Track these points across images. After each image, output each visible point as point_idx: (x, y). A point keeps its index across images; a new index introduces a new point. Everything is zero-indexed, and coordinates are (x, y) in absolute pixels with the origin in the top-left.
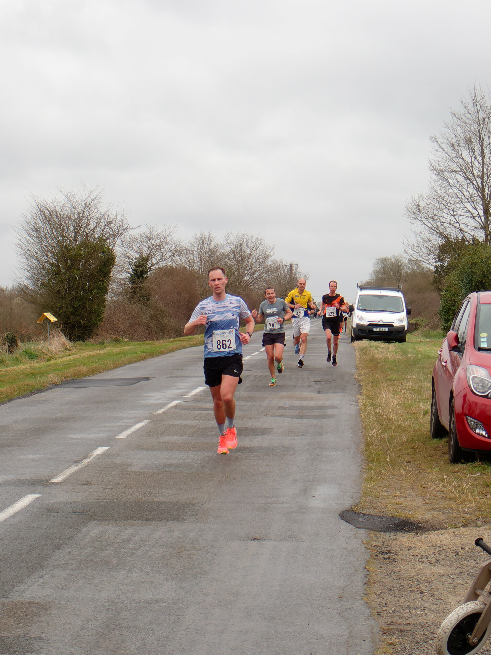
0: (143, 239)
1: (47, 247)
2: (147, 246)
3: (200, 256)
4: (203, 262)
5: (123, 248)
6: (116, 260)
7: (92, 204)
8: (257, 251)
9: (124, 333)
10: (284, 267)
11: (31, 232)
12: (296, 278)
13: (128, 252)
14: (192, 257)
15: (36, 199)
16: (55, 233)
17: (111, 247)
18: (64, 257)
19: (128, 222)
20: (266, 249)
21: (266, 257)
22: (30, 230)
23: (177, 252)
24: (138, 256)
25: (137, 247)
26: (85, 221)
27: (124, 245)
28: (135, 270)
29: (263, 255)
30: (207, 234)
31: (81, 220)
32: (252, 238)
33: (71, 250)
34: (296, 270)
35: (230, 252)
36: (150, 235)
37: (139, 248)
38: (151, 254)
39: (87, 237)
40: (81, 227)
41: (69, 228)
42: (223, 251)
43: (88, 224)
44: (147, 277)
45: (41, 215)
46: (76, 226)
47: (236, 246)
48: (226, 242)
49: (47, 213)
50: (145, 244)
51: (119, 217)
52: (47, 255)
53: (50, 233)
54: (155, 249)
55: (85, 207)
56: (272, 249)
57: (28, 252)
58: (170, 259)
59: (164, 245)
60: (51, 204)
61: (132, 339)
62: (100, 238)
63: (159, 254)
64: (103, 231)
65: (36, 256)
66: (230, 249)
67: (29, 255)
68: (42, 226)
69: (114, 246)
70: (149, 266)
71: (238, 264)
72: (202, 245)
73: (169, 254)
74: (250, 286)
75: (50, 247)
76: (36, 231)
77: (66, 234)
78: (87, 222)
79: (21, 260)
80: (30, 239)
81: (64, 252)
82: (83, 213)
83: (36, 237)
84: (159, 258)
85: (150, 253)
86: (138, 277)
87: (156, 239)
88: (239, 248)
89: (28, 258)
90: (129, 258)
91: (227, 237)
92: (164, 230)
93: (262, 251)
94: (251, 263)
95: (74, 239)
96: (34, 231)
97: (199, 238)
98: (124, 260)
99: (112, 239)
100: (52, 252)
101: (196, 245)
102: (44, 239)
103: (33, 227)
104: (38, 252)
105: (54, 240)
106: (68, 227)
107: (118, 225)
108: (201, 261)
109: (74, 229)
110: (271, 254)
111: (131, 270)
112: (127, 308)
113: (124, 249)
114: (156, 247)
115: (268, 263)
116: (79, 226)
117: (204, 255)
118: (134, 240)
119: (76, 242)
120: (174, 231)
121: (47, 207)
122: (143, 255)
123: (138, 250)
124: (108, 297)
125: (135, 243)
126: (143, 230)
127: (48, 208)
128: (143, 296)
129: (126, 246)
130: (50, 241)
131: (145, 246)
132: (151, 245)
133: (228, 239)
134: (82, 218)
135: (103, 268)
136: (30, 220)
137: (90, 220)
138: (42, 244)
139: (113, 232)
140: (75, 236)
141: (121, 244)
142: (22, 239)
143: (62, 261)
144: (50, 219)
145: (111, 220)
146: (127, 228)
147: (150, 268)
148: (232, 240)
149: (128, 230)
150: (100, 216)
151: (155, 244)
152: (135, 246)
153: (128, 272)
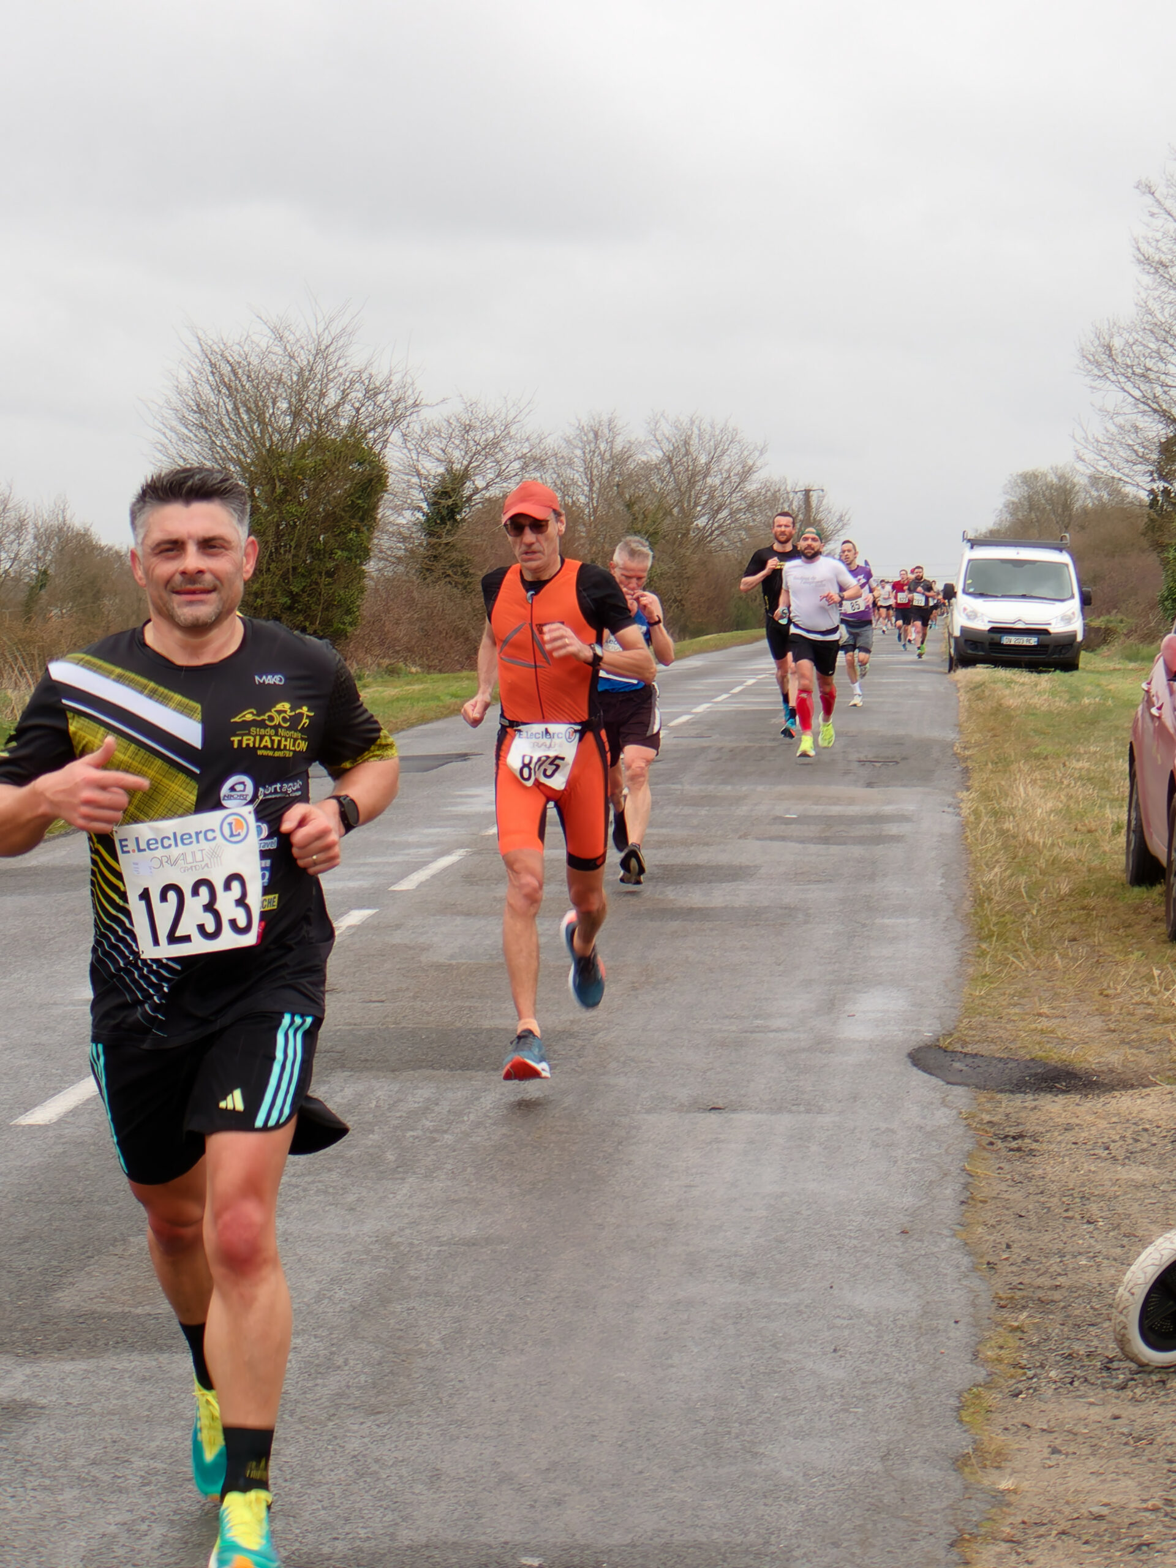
0: (453, 429)
1: (225, 450)
2: (462, 446)
3: (588, 469)
4: (597, 485)
5: (405, 451)
6: (390, 481)
7: (331, 349)
8: (725, 457)
9: (410, 652)
10: (791, 496)
11: (187, 414)
12: (820, 521)
13: (418, 461)
14: (569, 473)
15: (200, 334)
16: (245, 417)
17: (377, 449)
18: (266, 474)
19: (417, 391)
20: (746, 453)
21: (746, 473)
22: (185, 410)
23: (534, 461)
24: (441, 470)
25: (440, 449)
26: (315, 388)
27: (409, 444)
28: (435, 503)
29: (739, 467)
30: (605, 418)
31: (305, 387)
32: (713, 427)
33: (283, 456)
34: (820, 502)
35: (661, 462)
36: (470, 420)
37: (444, 451)
38: (472, 465)
39: (320, 426)
40: (306, 401)
41: (278, 404)
42: (644, 458)
43: (322, 395)
44: (463, 520)
45: (213, 373)
46: (293, 399)
47: (676, 445)
48: (652, 437)
49: (226, 369)
50: (457, 442)
51: (396, 379)
53: (233, 418)
54: (483, 453)
55: (317, 354)
56: (761, 454)
58: (518, 478)
59: (502, 444)
60: (236, 348)
61: (429, 668)
62: (353, 428)
63: (491, 464)
64: (357, 410)
66: (660, 454)
68: (213, 399)
69: (384, 447)
70: (467, 493)
71: (679, 489)
72: (593, 445)
73: (516, 465)
74: (710, 542)
75: (232, 448)
76: (200, 411)
77: (270, 420)
78: (321, 390)
80: (186, 431)
81: (265, 462)
82: (312, 369)
83: (201, 426)
84: (492, 476)
85: (470, 462)
86: (443, 520)
87: (484, 431)
88: (683, 451)
90: (419, 475)
91: (652, 426)
92: (504, 410)
93: (736, 457)
94: (711, 487)
95: (290, 431)
96: (195, 412)
97: (587, 427)
98: (409, 481)
99: (379, 430)
100: (238, 462)
101: (580, 445)
102: (219, 431)
103: (192, 403)
105: (243, 433)
106: (274, 403)
107: (394, 397)
108: (592, 482)
109: (289, 408)
110: (758, 464)
111: (424, 505)
112: (416, 594)
113: (408, 455)
114: (483, 449)
115: (752, 486)
116: (300, 400)
117: (597, 466)
118: (432, 432)
119: (295, 437)
120: (527, 410)
121: (227, 354)
122: (454, 468)
123: (442, 456)
124: (371, 567)
125: (435, 439)
126: (455, 408)
127: (230, 358)
128: (453, 566)
129: (412, 447)
130: (233, 436)
131: (457, 447)
132: (471, 443)
133: (656, 430)
134: (308, 380)
135: (359, 498)
136: (186, 385)
137: (327, 385)
138: (213, 442)
139: (381, 413)
140: (292, 424)
141: (400, 442)
142: (167, 431)
143: (261, 484)
144: (233, 384)
145: (378, 384)
146: (415, 405)
147: (469, 499)
148: (665, 432)
149: (417, 409)
150: (351, 376)
151: (482, 443)
152: (435, 446)
153: (419, 509)
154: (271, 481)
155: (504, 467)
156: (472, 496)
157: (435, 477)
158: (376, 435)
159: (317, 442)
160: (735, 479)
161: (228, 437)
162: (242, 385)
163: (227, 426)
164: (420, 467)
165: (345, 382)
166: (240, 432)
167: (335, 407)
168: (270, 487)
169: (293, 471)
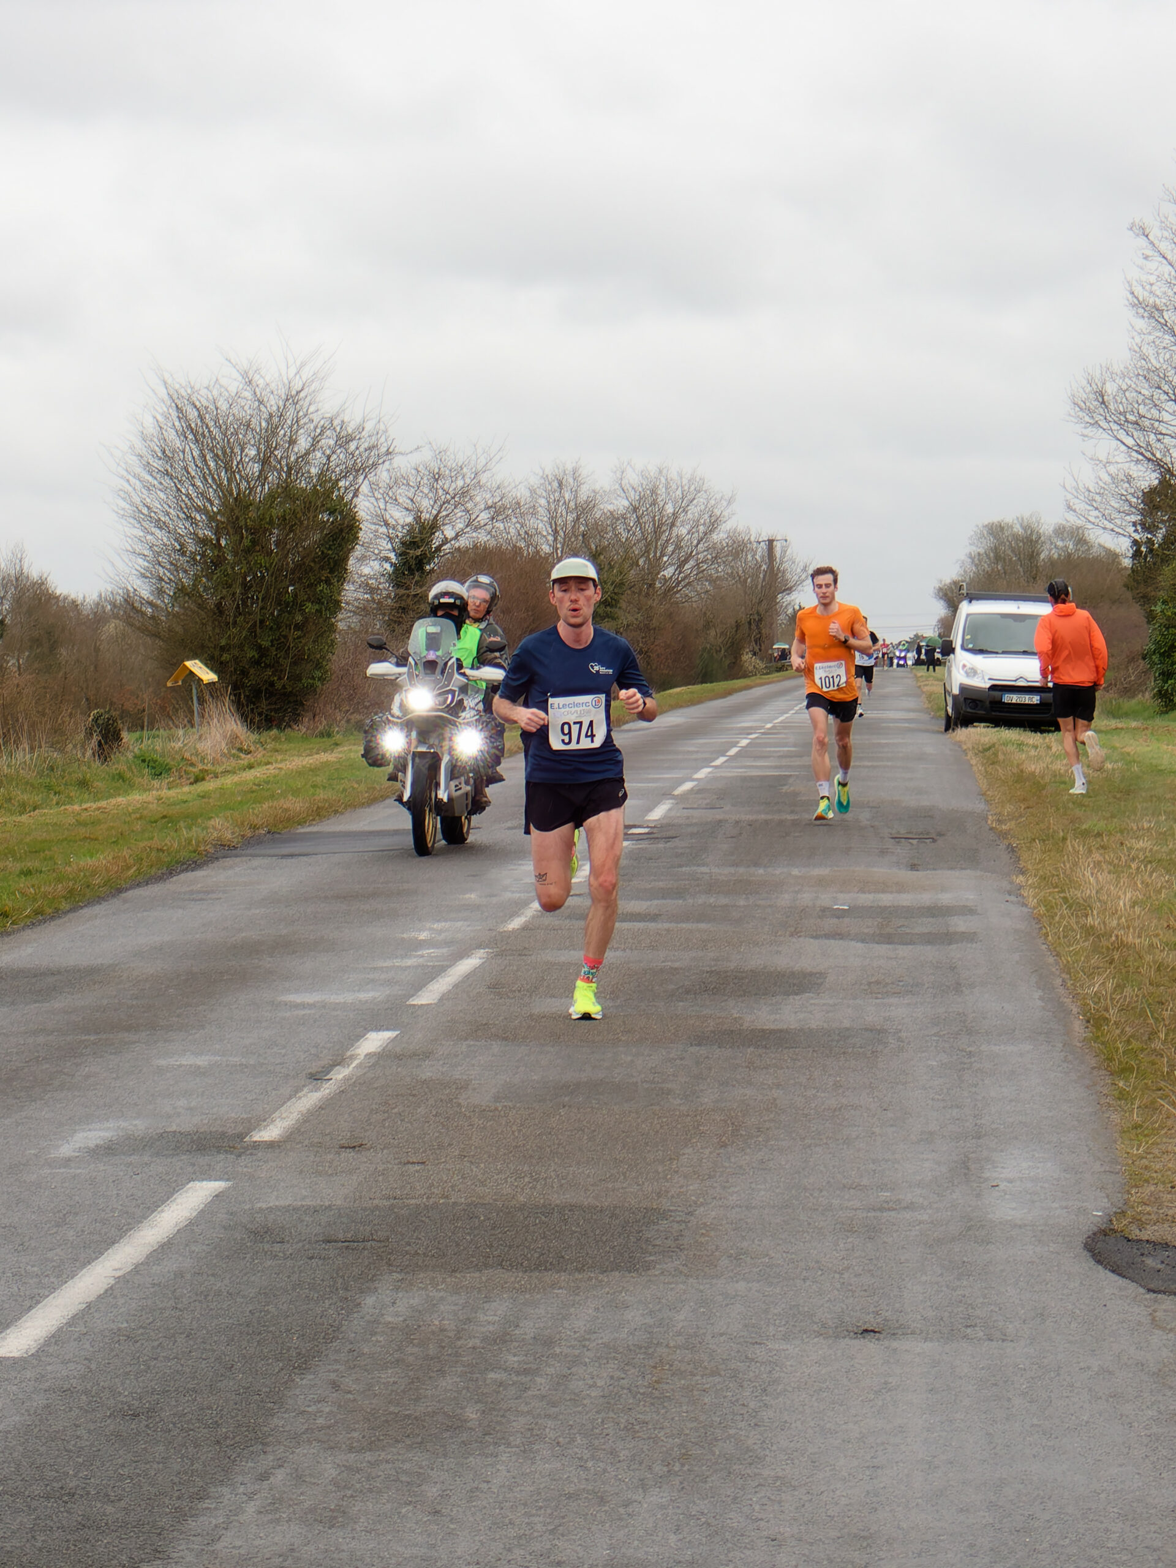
0: (421, 478)
1: (191, 499)
2: (431, 495)
5: (373, 500)
8: (692, 507)
11: (150, 460)
13: (385, 510)
17: (347, 498)
18: (233, 523)
21: (714, 523)
24: (409, 519)
25: (409, 498)
27: (376, 493)
28: (403, 553)
29: (706, 517)
30: (569, 467)
31: (274, 433)
33: (252, 505)
35: (627, 510)
37: (412, 500)
38: (440, 515)
40: (276, 447)
44: (432, 571)
45: (179, 419)
47: (642, 494)
50: (426, 491)
52: (191, 518)
54: (452, 502)
57: (145, 511)
59: (472, 492)
63: (460, 514)
65: (163, 519)
66: (626, 503)
67: (147, 517)
69: (355, 496)
70: (436, 543)
71: (646, 540)
73: (484, 516)
74: (676, 593)
75: (198, 497)
76: (165, 458)
79: (126, 529)
81: (232, 510)
83: (167, 474)
84: (461, 526)
85: (439, 512)
86: (411, 571)
87: (454, 479)
88: (650, 500)
89: (144, 524)
90: (387, 524)
93: (703, 507)
94: (677, 536)
95: (258, 479)
97: (550, 477)
99: (350, 478)
100: (206, 512)
102: (184, 478)
104: (172, 511)
107: (366, 445)
109: (258, 455)
111: (392, 555)
113: (375, 504)
114: (453, 498)
117: (562, 516)
118: (398, 480)
119: (263, 485)
121: (193, 398)
122: (423, 518)
123: (410, 505)
125: (403, 487)
129: (380, 496)
130: (200, 484)
131: (426, 495)
132: (441, 492)
133: (620, 480)
134: (277, 426)
135: (330, 549)
137: (297, 431)
138: (179, 490)
139: (352, 462)
140: (260, 471)
141: (369, 493)
142: (131, 478)
143: (227, 534)
144: (200, 430)
145: (350, 431)
146: (388, 453)
147: (438, 549)
148: (632, 482)
149: (390, 457)
150: (322, 423)
151: (451, 491)
152: (403, 495)
153: (387, 559)
154: (238, 530)
155: (473, 517)
156: (441, 546)
157: (403, 527)
158: (347, 483)
159: (286, 491)
160: (702, 528)
161: (194, 485)
162: (209, 431)
163: (193, 473)
164: (388, 517)
165: (316, 428)
166: (206, 480)
167: (305, 454)
168: (238, 537)
169: (261, 520)
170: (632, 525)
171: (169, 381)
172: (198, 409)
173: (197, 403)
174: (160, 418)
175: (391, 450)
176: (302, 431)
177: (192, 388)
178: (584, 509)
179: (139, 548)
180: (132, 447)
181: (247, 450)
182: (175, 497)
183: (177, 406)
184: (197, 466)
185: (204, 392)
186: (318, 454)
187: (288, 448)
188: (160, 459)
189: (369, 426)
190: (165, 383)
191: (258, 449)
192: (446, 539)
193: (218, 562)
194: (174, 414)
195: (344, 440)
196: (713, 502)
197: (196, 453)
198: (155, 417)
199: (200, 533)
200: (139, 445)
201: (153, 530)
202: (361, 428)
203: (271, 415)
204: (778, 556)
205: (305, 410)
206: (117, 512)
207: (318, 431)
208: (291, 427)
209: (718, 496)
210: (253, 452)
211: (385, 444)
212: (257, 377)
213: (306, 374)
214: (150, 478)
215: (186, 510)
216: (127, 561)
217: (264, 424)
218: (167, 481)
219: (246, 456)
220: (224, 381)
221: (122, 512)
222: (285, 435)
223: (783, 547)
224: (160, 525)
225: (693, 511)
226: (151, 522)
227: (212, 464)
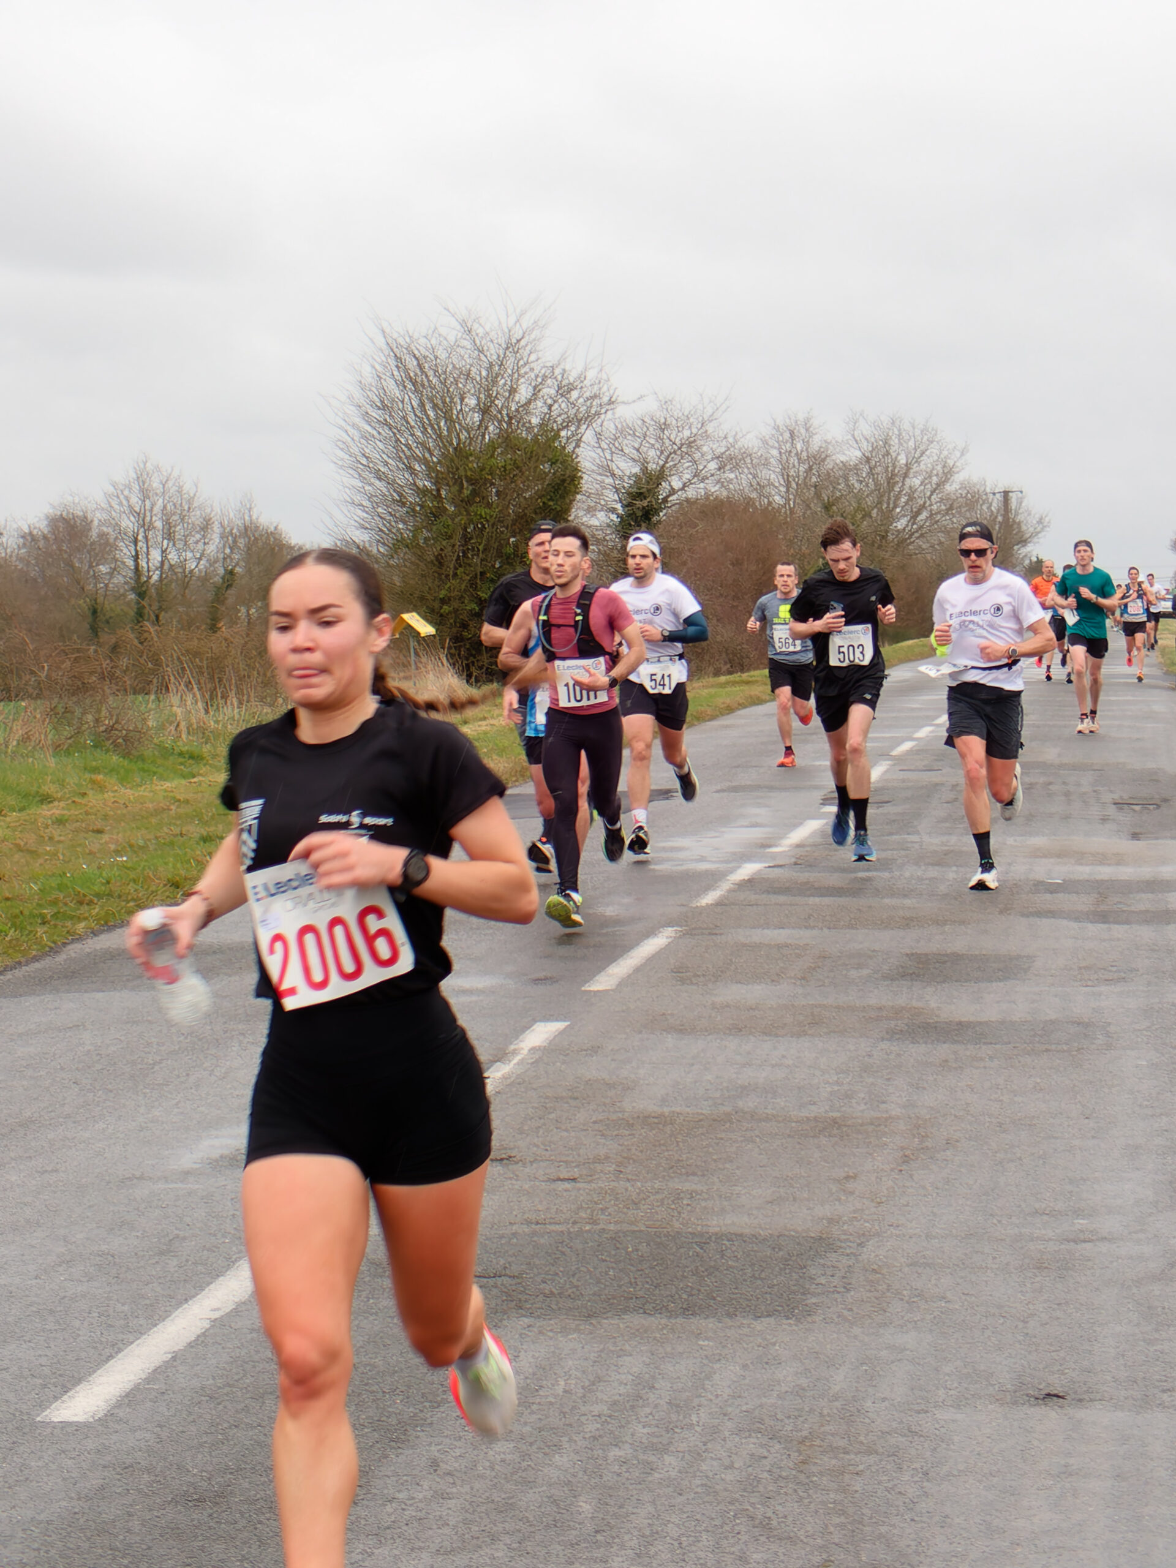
0: (648, 429)
1: (410, 448)
2: (657, 446)
5: (599, 451)
7: (523, 343)
11: (370, 410)
13: (612, 461)
14: (765, 473)
17: (570, 448)
18: (454, 474)
22: (368, 406)
23: (728, 461)
24: (636, 470)
25: (635, 448)
27: (602, 443)
28: (629, 505)
29: (939, 468)
30: (801, 417)
31: (495, 382)
33: (471, 455)
34: (1020, 503)
36: (666, 419)
37: (638, 450)
38: (667, 465)
39: (510, 423)
40: (496, 397)
43: (513, 391)
44: (659, 522)
45: (398, 368)
46: (482, 395)
47: (875, 445)
49: (412, 364)
50: (652, 441)
52: (410, 469)
53: (419, 414)
54: (679, 452)
55: (508, 348)
57: (364, 461)
58: (715, 479)
59: (699, 443)
63: (687, 464)
64: (550, 407)
65: (382, 469)
66: (859, 454)
67: (366, 467)
68: (398, 395)
69: (577, 446)
70: (663, 494)
72: (789, 445)
73: (713, 466)
75: (417, 447)
76: (384, 407)
77: (457, 417)
78: (511, 386)
79: (345, 479)
81: (452, 460)
82: (502, 364)
83: (386, 423)
84: (688, 476)
85: (666, 462)
86: (637, 522)
87: (680, 429)
89: (364, 475)
90: (613, 475)
93: (936, 458)
95: (479, 429)
97: (782, 428)
99: (572, 428)
100: (425, 462)
102: (403, 428)
103: (375, 399)
104: (390, 461)
106: (462, 399)
107: (588, 394)
109: (478, 404)
111: (619, 507)
113: (602, 454)
114: (680, 448)
115: (952, 487)
116: (489, 396)
118: (624, 431)
119: (483, 435)
121: (412, 347)
122: (649, 468)
123: (637, 456)
125: (629, 437)
129: (606, 447)
130: (419, 434)
131: (653, 445)
132: (667, 442)
133: (854, 430)
134: (497, 375)
135: (551, 499)
136: (370, 380)
137: (518, 380)
138: (398, 440)
139: (574, 411)
140: (481, 421)
141: (593, 442)
142: (349, 428)
143: (448, 485)
144: (419, 380)
145: (572, 380)
146: (611, 402)
147: (665, 500)
148: (865, 433)
149: (612, 406)
150: (543, 371)
151: (678, 442)
152: (629, 445)
153: (613, 510)
154: (458, 482)
156: (668, 496)
157: (629, 477)
158: (569, 433)
159: (507, 440)
160: (935, 479)
161: (412, 435)
162: (429, 381)
163: (413, 423)
164: (614, 467)
165: (537, 376)
166: (426, 429)
167: (526, 404)
168: (457, 488)
169: (481, 470)
170: (864, 475)
171: (388, 330)
172: (417, 359)
173: (416, 352)
174: (378, 367)
175: (613, 400)
176: (522, 380)
177: (410, 337)
178: (817, 459)
179: (358, 498)
180: (350, 398)
181: (466, 400)
182: (394, 448)
183: (396, 355)
184: (416, 415)
185: (423, 341)
186: (540, 404)
187: (509, 397)
188: (379, 408)
189: (591, 375)
190: (384, 332)
191: (478, 398)
192: (673, 489)
193: (436, 514)
194: (393, 363)
195: (565, 390)
196: (945, 453)
197: (415, 404)
198: (373, 367)
199: (420, 483)
200: (357, 394)
201: (373, 480)
202: (582, 378)
203: (491, 365)
204: (1013, 508)
205: (525, 359)
206: (335, 463)
207: (539, 380)
208: (512, 376)
209: (950, 446)
210: (473, 402)
211: (607, 394)
212: (476, 326)
213: (526, 323)
214: (369, 429)
215: (406, 461)
216: (346, 512)
217: (484, 373)
218: (385, 432)
219: (466, 405)
220: (443, 331)
221: (340, 463)
222: (505, 384)
223: (1017, 499)
224: (379, 476)
225: (926, 463)
226: (371, 473)
227: (431, 414)
